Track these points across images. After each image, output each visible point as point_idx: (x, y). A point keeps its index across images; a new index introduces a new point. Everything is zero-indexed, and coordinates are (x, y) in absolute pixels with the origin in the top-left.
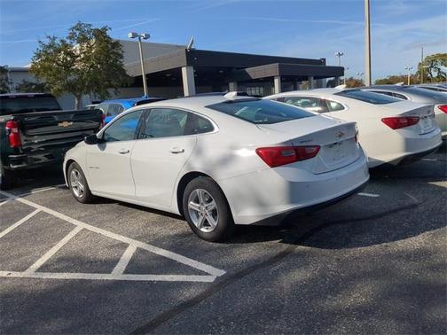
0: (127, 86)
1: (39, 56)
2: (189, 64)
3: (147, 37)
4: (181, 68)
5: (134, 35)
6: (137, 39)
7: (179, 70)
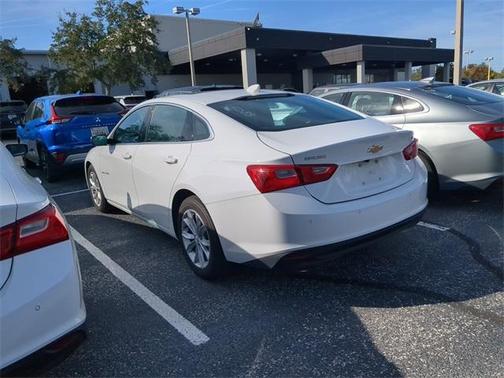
0: (165, 74)
1: (58, 37)
2: (249, 46)
3: (196, 12)
4: (240, 51)
5: (180, 10)
6: (183, 14)
7: (237, 54)
